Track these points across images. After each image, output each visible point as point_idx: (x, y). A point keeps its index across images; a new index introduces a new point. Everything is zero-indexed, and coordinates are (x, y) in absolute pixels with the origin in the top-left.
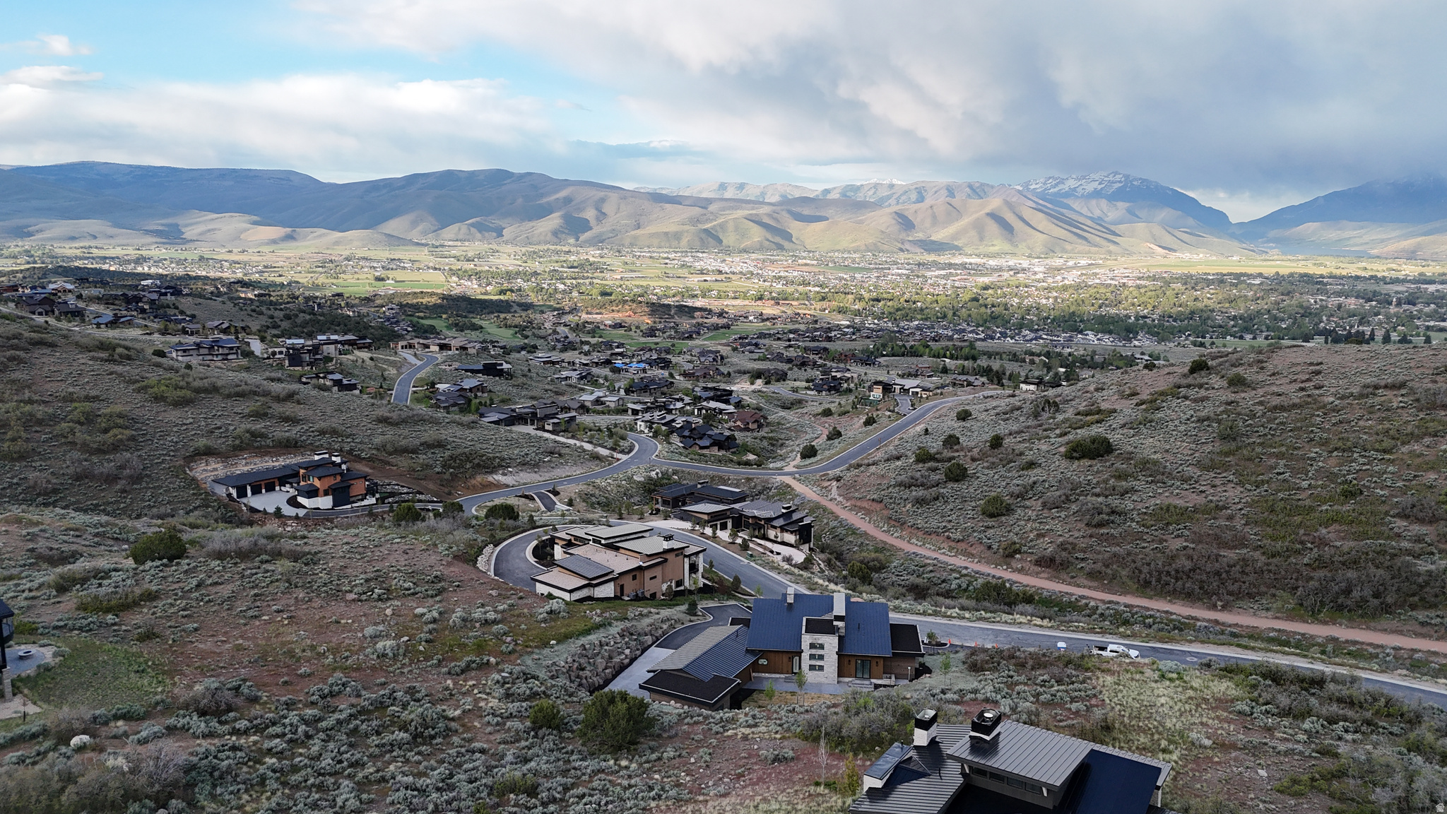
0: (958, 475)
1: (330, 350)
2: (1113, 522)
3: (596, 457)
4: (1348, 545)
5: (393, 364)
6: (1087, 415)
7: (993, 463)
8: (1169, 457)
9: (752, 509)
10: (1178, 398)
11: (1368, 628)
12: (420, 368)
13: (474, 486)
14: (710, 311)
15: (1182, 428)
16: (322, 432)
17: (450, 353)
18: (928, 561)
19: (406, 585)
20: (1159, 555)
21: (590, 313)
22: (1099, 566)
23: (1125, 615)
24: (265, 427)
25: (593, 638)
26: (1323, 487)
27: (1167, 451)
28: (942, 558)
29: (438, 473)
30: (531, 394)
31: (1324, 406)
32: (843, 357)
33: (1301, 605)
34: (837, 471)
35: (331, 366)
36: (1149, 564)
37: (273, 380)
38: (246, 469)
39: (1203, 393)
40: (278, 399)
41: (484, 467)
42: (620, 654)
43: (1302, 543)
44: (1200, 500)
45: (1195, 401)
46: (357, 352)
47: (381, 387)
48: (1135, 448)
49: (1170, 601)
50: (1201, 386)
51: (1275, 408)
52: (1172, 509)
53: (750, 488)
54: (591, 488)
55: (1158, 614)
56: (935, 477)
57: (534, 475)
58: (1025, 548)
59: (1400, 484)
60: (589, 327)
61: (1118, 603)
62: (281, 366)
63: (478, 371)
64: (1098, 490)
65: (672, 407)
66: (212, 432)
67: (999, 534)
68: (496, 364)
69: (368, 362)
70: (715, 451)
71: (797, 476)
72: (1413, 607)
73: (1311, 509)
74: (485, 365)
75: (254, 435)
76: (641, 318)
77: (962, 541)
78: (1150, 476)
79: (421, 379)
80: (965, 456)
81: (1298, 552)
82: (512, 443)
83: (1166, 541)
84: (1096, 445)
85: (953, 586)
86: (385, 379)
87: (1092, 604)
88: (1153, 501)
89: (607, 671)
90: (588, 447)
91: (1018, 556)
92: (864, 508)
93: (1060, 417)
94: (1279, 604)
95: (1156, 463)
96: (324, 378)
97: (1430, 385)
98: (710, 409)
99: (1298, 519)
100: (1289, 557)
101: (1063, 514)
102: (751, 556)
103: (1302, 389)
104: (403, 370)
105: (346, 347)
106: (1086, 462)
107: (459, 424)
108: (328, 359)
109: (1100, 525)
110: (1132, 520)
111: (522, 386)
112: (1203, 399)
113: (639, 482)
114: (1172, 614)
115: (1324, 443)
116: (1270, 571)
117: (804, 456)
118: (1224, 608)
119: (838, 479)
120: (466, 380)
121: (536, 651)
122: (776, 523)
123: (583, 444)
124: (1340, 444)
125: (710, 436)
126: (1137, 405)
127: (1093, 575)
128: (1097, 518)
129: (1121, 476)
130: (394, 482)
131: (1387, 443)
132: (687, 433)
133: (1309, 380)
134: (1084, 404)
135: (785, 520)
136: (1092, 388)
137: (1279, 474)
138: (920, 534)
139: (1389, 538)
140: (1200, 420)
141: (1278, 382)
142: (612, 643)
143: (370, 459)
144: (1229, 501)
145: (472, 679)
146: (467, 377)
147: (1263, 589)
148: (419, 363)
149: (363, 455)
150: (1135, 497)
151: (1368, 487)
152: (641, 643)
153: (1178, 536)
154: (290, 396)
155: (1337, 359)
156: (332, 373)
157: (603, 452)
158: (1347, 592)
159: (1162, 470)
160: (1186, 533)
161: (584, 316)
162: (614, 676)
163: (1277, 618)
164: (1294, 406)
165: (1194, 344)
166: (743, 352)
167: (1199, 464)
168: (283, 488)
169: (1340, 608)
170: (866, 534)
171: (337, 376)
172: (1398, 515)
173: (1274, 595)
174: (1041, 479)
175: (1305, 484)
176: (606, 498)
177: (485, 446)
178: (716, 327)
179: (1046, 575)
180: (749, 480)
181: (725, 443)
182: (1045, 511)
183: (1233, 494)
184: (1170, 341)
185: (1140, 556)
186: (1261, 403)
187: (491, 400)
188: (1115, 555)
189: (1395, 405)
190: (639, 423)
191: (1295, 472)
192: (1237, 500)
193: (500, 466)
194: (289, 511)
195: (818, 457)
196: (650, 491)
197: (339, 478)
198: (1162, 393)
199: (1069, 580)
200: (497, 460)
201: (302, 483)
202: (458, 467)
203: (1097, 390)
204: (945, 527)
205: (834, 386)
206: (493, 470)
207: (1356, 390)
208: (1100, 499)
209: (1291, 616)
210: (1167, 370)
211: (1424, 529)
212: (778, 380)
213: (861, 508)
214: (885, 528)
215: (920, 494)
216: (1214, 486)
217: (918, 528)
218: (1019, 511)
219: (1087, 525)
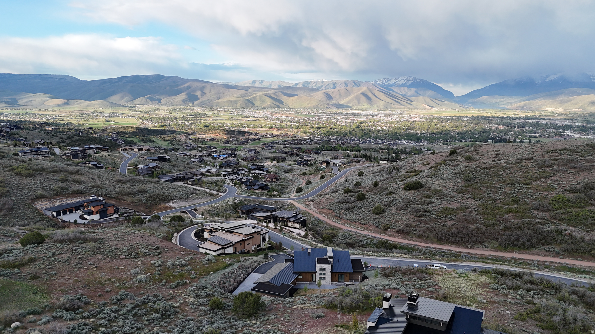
0: (362, 198)
1: (91, 152)
2: (425, 215)
3: (211, 195)
4: (516, 221)
5: (118, 157)
6: (410, 173)
7: (375, 193)
8: (445, 188)
9: (281, 214)
10: (446, 165)
11: (526, 253)
12: (130, 159)
13: (160, 208)
14: (251, 133)
15: (449, 177)
16: (93, 187)
17: (143, 152)
18: (353, 233)
19: (145, 251)
20: (445, 227)
21: (200, 135)
22: (421, 233)
23: (434, 252)
24: (67, 185)
25: (228, 270)
26: (505, 199)
27: (444, 186)
28: (359, 231)
29: (145, 203)
30: (179, 169)
31: (502, 167)
32: (308, 151)
33: (500, 245)
34: (312, 198)
35: (91, 159)
36: (441, 231)
37: (68, 165)
38: (59, 204)
39: (456, 163)
40: (72, 173)
41: (165, 200)
42: (239, 276)
43: (499, 221)
44: (459, 205)
45: (453, 166)
46: (102, 152)
47: (114, 167)
48: (431, 185)
49: (450, 246)
50: (454, 160)
51: (484, 168)
52: (448, 209)
53: (277, 206)
54: (211, 207)
55: (446, 251)
56: (352, 199)
57: (186, 203)
58: (392, 227)
59: (534, 197)
60: (200, 140)
61: (430, 247)
62: (69, 159)
63: (155, 160)
64: (418, 202)
65: (240, 173)
66: (43, 188)
67: (380, 221)
68: (163, 157)
69: (108, 157)
70: (260, 191)
71: (296, 200)
72: (543, 245)
73: (501, 207)
74: (158, 157)
75: (63, 189)
76: (222, 136)
77: (366, 224)
78: (438, 196)
79: (131, 164)
80: (364, 190)
81: (497, 225)
82: (175, 189)
83: (447, 222)
84: (416, 185)
85: (364, 243)
86: (115, 164)
87: (420, 248)
88: (440, 206)
89: (235, 284)
90: (207, 190)
91: (389, 230)
92: (325, 213)
93: (400, 174)
94: (492, 245)
95: (440, 191)
96: (89, 164)
97: (542, 158)
98: (256, 173)
99: (496, 212)
100: (494, 226)
101: (405, 212)
102: (284, 233)
103: (493, 161)
104: (123, 160)
105: (97, 150)
106: (413, 191)
107: (151, 182)
108: (90, 156)
109: (420, 216)
110: (433, 214)
111: (174, 166)
112: (456, 166)
113: (231, 205)
114: (452, 251)
115: (504, 181)
116: (487, 232)
117: (297, 192)
118: (471, 247)
119: (313, 201)
120: (151, 164)
121: (205, 276)
122: (291, 220)
123: (205, 189)
124: (510, 182)
125: (258, 185)
126: (430, 168)
127: (419, 236)
128: (419, 214)
129: (427, 197)
130: (126, 208)
131: (528, 181)
132: (248, 184)
133: (495, 157)
134: (408, 168)
135: (294, 218)
136: (411, 162)
137: (488, 194)
138: (348, 222)
139: (532, 218)
140: (456, 174)
141: (484, 158)
142: (236, 272)
143: (115, 198)
144: (470, 205)
145: (180, 290)
146: (151, 162)
147: (485, 239)
148: (130, 157)
149: (112, 196)
150: (433, 205)
151: (522, 199)
152: (247, 271)
153: (451, 220)
154: (77, 172)
155: (505, 149)
156: (92, 161)
157: (214, 192)
158: (517, 239)
159: (443, 194)
160: (454, 218)
161: (198, 136)
162: (238, 286)
163: (491, 251)
164: (491, 167)
165: (444, 144)
166: (266, 150)
167: (457, 191)
168: (77, 212)
169: (515, 246)
170: (326, 223)
171: (95, 163)
172: (534, 209)
173: (490, 242)
174: (395, 198)
175: (498, 198)
176: (217, 211)
177: (164, 191)
178: (254, 140)
179: (400, 237)
180: (276, 202)
181: (264, 187)
182: (398, 211)
183: (471, 202)
184: (434, 143)
185: (437, 228)
186: (478, 167)
187: (162, 171)
188: (427, 228)
189: (530, 166)
190: (227, 180)
191: (494, 193)
192: (473, 205)
193: (171, 199)
194: (80, 221)
195: (303, 192)
196: (235, 208)
197: (102, 207)
198: (440, 164)
199: (410, 238)
200: (170, 197)
201: (86, 209)
202: (153, 200)
203: (413, 162)
204: (358, 219)
205: (305, 163)
206: (168, 201)
207: (514, 161)
208: (420, 206)
209: (496, 250)
210: (440, 154)
211: (544, 214)
212: (282, 161)
213: (323, 213)
214: (334, 220)
215: (347, 206)
216: (463, 200)
217: (348, 220)
218: (388, 212)
219: (415, 216)
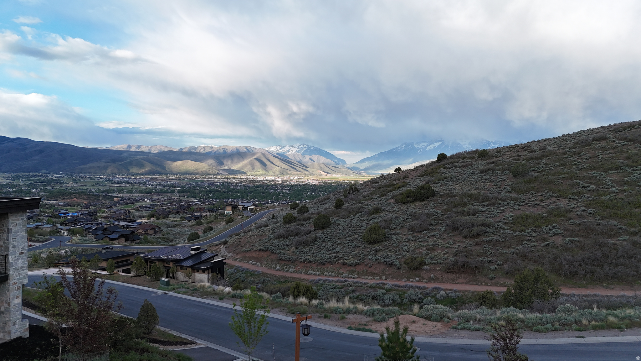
2: (487, 232)
6: (387, 187)
21: (50, 200)
27: (478, 189)
44: (542, 210)
48: (450, 190)
52: (528, 217)
56: (305, 229)
58: (429, 261)
60: (47, 206)
70: (122, 242)
76: (82, 201)
77: (359, 264)
78: (483, 202)
88: (505, 215)
91: (424, 268)
92: (253, 258)
95: (477, 195)
101: (436, 233)
106: (417, 203)
109: (478, 235)
110: (503, 229)
117: (190, 240)
119: (225, 243)
122: (184, 264)
125: (118, 232)
126: (420, 177)
135: (194, 261)
138: (313, 266)
144: (566, 207)
150: (486, 215)
153: (555, 234)
160: (560, 231)
161: (46, 202)
167: (513, 190)
170: (263, 273)
174: (393, 217)
178: (126, 204)
191: (596, 185)
192: (572, 206)
195: (199, 239)
198: (433, 169)
204: (336, 257)
205: (198, 217)
213: (250, 258)
214: (279, 268)
215: (299, 240)
216: (541, 201)
217: (311, 262)
218: (395, 237)
219: (465, 237)
